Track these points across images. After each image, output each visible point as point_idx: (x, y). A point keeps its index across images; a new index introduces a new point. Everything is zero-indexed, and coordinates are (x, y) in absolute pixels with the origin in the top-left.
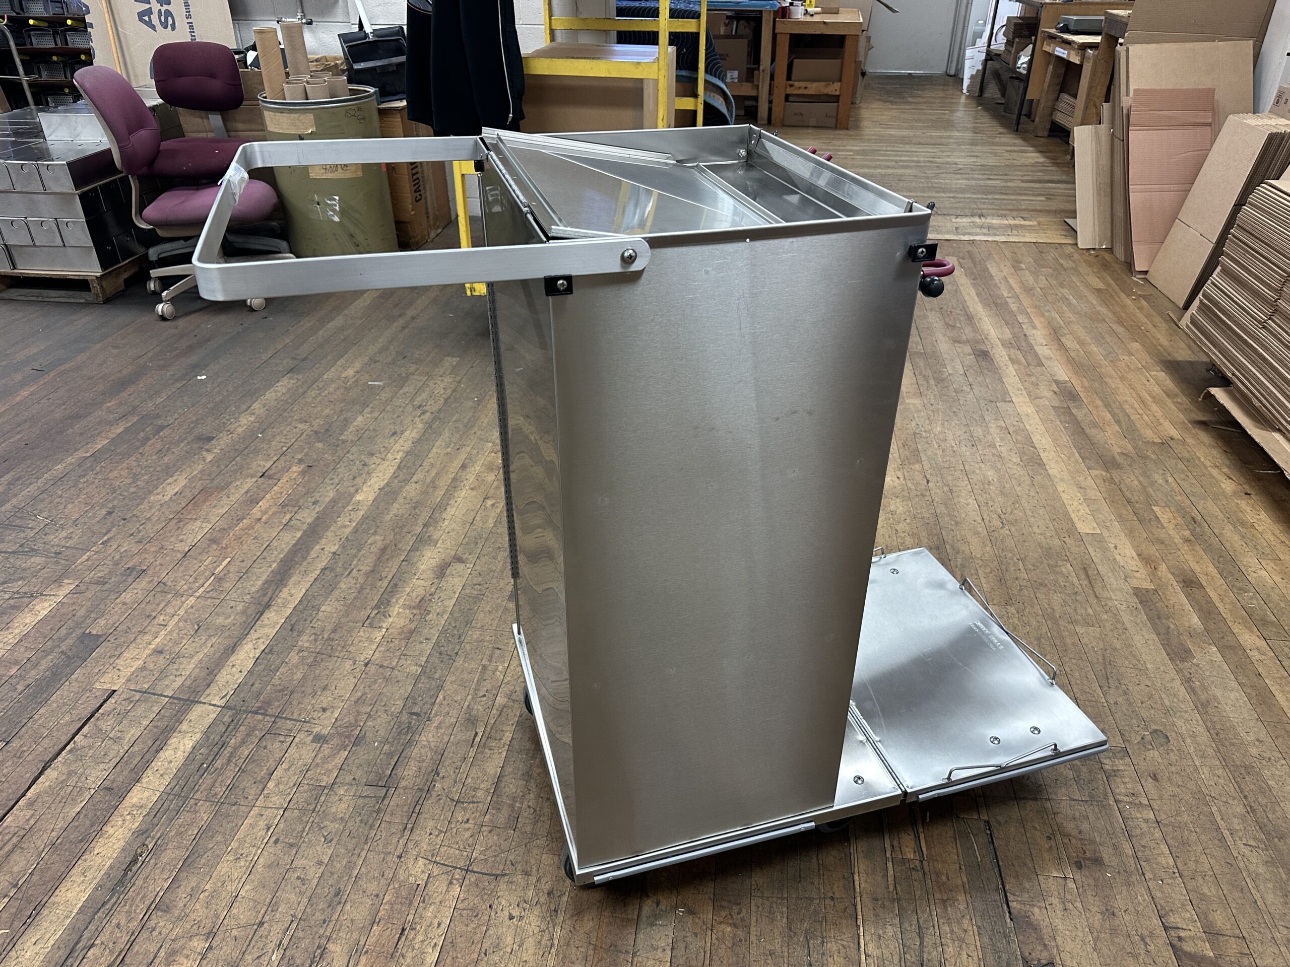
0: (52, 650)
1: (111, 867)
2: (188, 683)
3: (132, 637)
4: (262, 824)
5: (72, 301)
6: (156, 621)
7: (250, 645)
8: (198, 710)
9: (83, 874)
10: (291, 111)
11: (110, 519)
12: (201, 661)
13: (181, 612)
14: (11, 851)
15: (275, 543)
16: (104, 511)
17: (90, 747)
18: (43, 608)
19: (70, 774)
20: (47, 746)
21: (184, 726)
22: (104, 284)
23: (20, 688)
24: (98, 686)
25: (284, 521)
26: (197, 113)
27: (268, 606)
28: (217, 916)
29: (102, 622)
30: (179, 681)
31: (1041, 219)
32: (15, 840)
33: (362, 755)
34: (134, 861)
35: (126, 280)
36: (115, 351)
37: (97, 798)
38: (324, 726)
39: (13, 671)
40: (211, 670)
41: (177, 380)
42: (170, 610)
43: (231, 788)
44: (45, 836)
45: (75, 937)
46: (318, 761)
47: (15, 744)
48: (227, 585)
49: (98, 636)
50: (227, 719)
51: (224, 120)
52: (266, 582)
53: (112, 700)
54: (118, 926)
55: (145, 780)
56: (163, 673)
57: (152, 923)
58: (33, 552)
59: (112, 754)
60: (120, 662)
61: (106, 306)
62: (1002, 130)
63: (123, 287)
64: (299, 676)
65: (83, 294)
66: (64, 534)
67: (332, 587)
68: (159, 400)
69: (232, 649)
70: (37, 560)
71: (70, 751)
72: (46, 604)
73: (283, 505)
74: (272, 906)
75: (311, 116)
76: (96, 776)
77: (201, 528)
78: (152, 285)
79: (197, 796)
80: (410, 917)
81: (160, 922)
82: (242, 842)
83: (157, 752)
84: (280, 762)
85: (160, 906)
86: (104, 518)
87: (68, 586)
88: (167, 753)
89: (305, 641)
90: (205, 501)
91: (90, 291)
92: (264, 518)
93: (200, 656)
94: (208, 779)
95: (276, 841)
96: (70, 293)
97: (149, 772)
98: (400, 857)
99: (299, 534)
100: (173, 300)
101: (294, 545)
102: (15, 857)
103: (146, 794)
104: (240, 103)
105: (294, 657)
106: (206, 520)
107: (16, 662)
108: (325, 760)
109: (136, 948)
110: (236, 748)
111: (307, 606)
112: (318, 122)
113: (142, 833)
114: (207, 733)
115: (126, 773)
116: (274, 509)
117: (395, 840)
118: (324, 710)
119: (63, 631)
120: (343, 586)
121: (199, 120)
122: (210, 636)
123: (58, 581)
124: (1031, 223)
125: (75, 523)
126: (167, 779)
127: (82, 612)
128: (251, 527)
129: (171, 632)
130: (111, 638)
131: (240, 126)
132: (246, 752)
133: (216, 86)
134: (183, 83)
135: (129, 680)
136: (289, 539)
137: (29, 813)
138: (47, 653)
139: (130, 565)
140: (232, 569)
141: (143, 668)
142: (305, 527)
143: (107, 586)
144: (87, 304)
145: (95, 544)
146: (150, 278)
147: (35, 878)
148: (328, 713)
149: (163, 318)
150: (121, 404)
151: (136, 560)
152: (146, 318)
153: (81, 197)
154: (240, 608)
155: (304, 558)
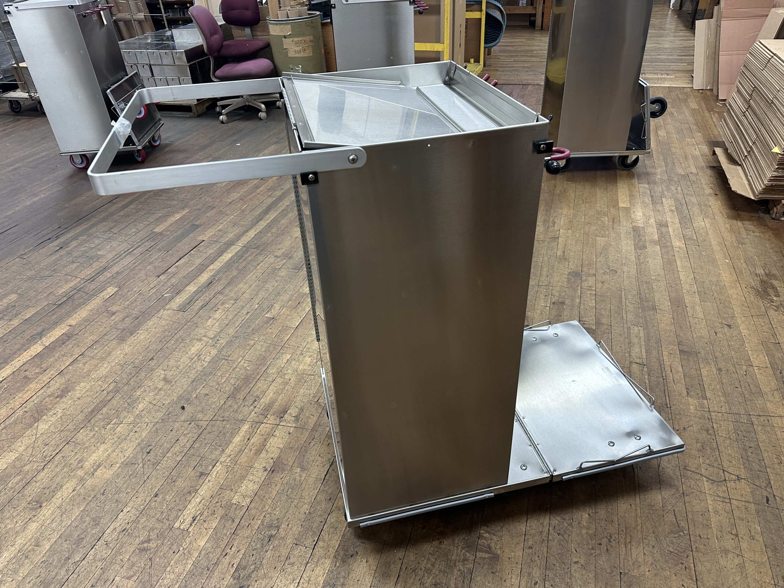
0: (182, 228)
1: (203, 283)
2: (230, 239)
3: (210, 226)
4: (255, 276)
5: (184, 116)
6: (219, 222)
7: (254, 230)
8: (233, 247)
9: (194, 284)
10: (281, 24)
11: (201, 191)
12: (235, 234)
13: (228, 220)
14: (170, 278)
15: (265, 201)
16: (199, 188)
17: (196, 254)
18: (178, 216)
19: (189, 260)
20: (181, 254)
21: (229, 251)
22: (198, 108)
23: (171, 238)
24: (198, 238)
25: (269, 195)
26: (240, 28)
27: (261, 220)
28: (238, 296)
29: (199, 221)
30: (227, 239)
31: (677, 75)
32: (172, 275)
33: (291, 261)
34: (211, 282)
35: (207, 107)
36: (202, 135)
37: (198, 267)
38: (279, 253)
39: (168, 233)
40: (238, 237)
41: (228, 145)
42: (224, 219)
43: (244, 267)
44: (182, 275)
45: (192, 298)
46: (276, 262)
47: (170, 252)
48: (246, 213)
49: (198, 225)
50: (244, 250)
51: (251, 30)
52: (261, 213)
53: (203, 243)
54: (206, 296)
55: (215, 263)
56: (221, 236)
57: (217, 296)
58: (174, 200)
59: (203, 256)
60: (206, 233)
61: (198, 118)
62: (683, 28)
63: (205, 110)
64: (271, 240)
65: (189, 113)
66: (184, 195)
67: (286, 215)
68: (220, 152)
69: (247, 231)
70: (175, 202)
71: (189, 255)
72: (179, 215)
73: (269, 189)
74: (257, 295)
75: (289, 26)
76: (198, 261)
77: (236, 195)
78: (218, 109)
79: (233, 268)
80: (302, 300)
81: (220, 297)
82: (247, 280)
83: (219, 257)
84: (262, 262)
85: (219, 293)
86: (199, 190)
87: (186, 211)
88: (223, 257)
89: (274, 230)
90: (238, 187)
91: (192, 112)
92: (261, 193)
93: (235, 233)
94: (237, 265)
95: (259, 280)
96: (183, 113)
97: (216, 261)
98: (301, 287)
99: (274, 199)
100: (227, 114)
101: (272, 202)
102: (173, 279)
103: (215, 267)
104: (259, 22)
105: (269, 235)
106: (238, 193)
107: (169, 231)
108: (278, 262)
109: (211, 301)
110: (246, 257)
111: (275, 221)
112: (293, 29)
113: (214, 276)
114: (236, 253)
115: (208, 261)
116: (266, 190)
117: (299, 283)
118: (279, 249)
119: (185, 223)
120: (290, 215)
121: (240, 31)
122: (239, 227)
123: (183, 209)
124: (671, 77)
125: (188, 192)
126: (222, 264)
127: (192, 218)
128: (256, 196)
129: (224, 225)
130: (203, 226)
131: (259, 33)
132: (250, 259)
133: (248, 14)
134: (234, 13)
135: (209, 238)
136: (270, 200)
137: (176, 269)
138: (180, 229)
139: (209, 205)
140: (247, 208)
141: (214, 235)
142: (277, 197)
143: (201, 211)
144: (191, 117)
145: (196, 198)
146: (217, 106)
147: (179, 284)
148: (280, 250)
149: (222, 122)
150: (205, 153)
151: (211, 204)
152: (215, 123)
153: (190, 67)
154: (250, 219)
155: (276, 206)
